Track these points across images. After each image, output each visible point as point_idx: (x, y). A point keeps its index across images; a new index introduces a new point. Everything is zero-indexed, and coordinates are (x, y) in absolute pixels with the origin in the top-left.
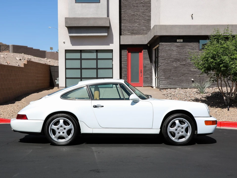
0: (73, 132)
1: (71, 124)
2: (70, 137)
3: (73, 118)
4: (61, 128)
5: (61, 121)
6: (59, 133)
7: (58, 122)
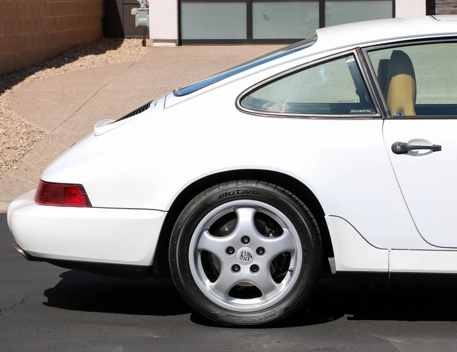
0: (296, 264)
1: (287, 227)
2: (285, 286)
3: (296, 202)
4: (245, 248)
5: (246, 216)
6: (236, 268)
7: (231, 218)
